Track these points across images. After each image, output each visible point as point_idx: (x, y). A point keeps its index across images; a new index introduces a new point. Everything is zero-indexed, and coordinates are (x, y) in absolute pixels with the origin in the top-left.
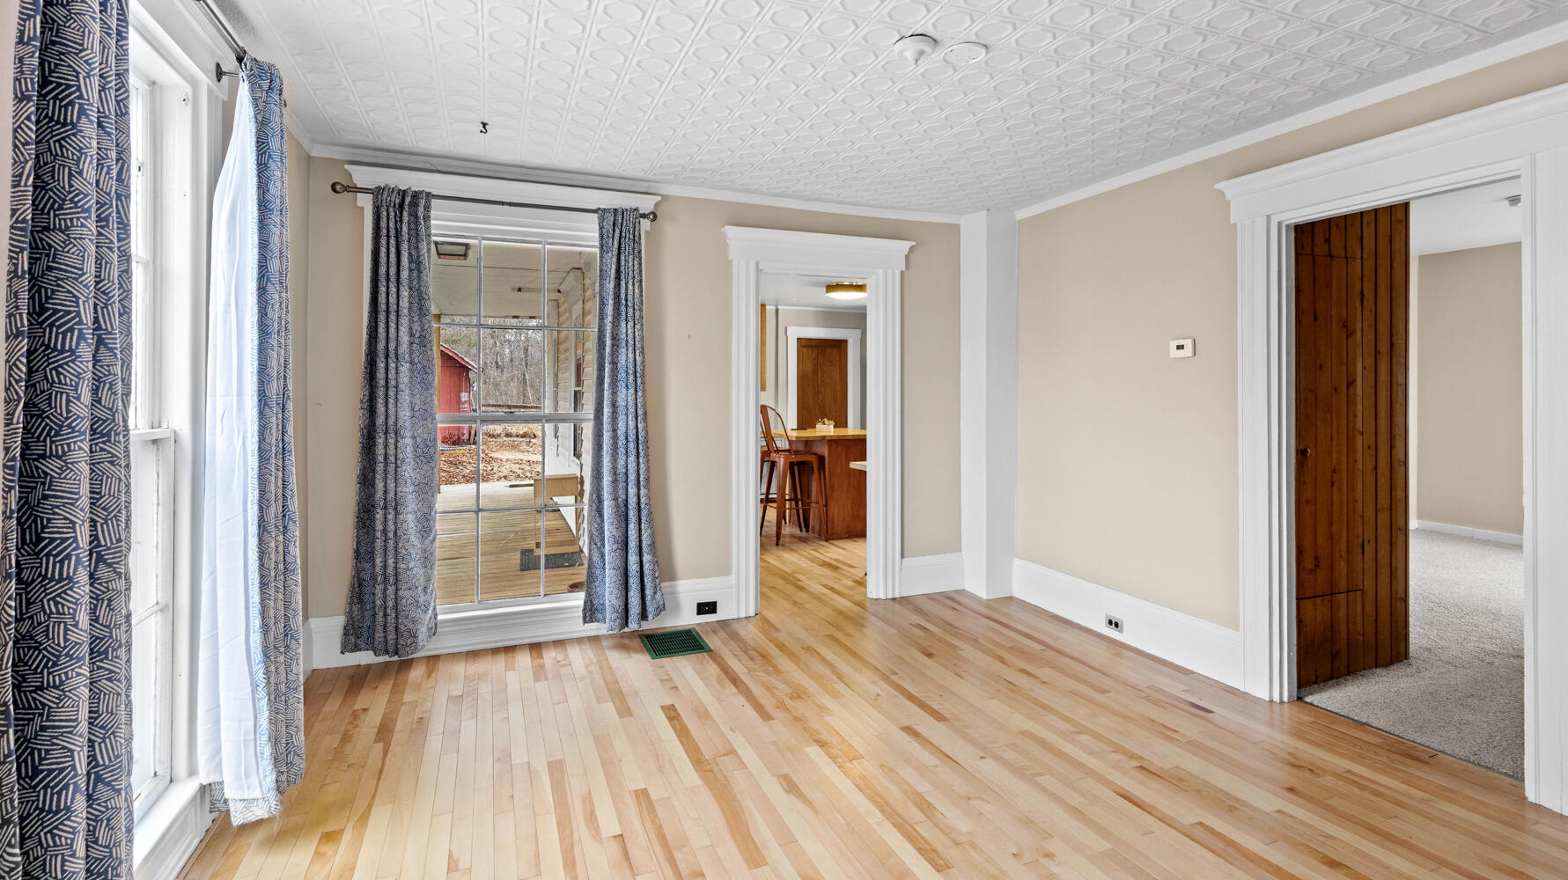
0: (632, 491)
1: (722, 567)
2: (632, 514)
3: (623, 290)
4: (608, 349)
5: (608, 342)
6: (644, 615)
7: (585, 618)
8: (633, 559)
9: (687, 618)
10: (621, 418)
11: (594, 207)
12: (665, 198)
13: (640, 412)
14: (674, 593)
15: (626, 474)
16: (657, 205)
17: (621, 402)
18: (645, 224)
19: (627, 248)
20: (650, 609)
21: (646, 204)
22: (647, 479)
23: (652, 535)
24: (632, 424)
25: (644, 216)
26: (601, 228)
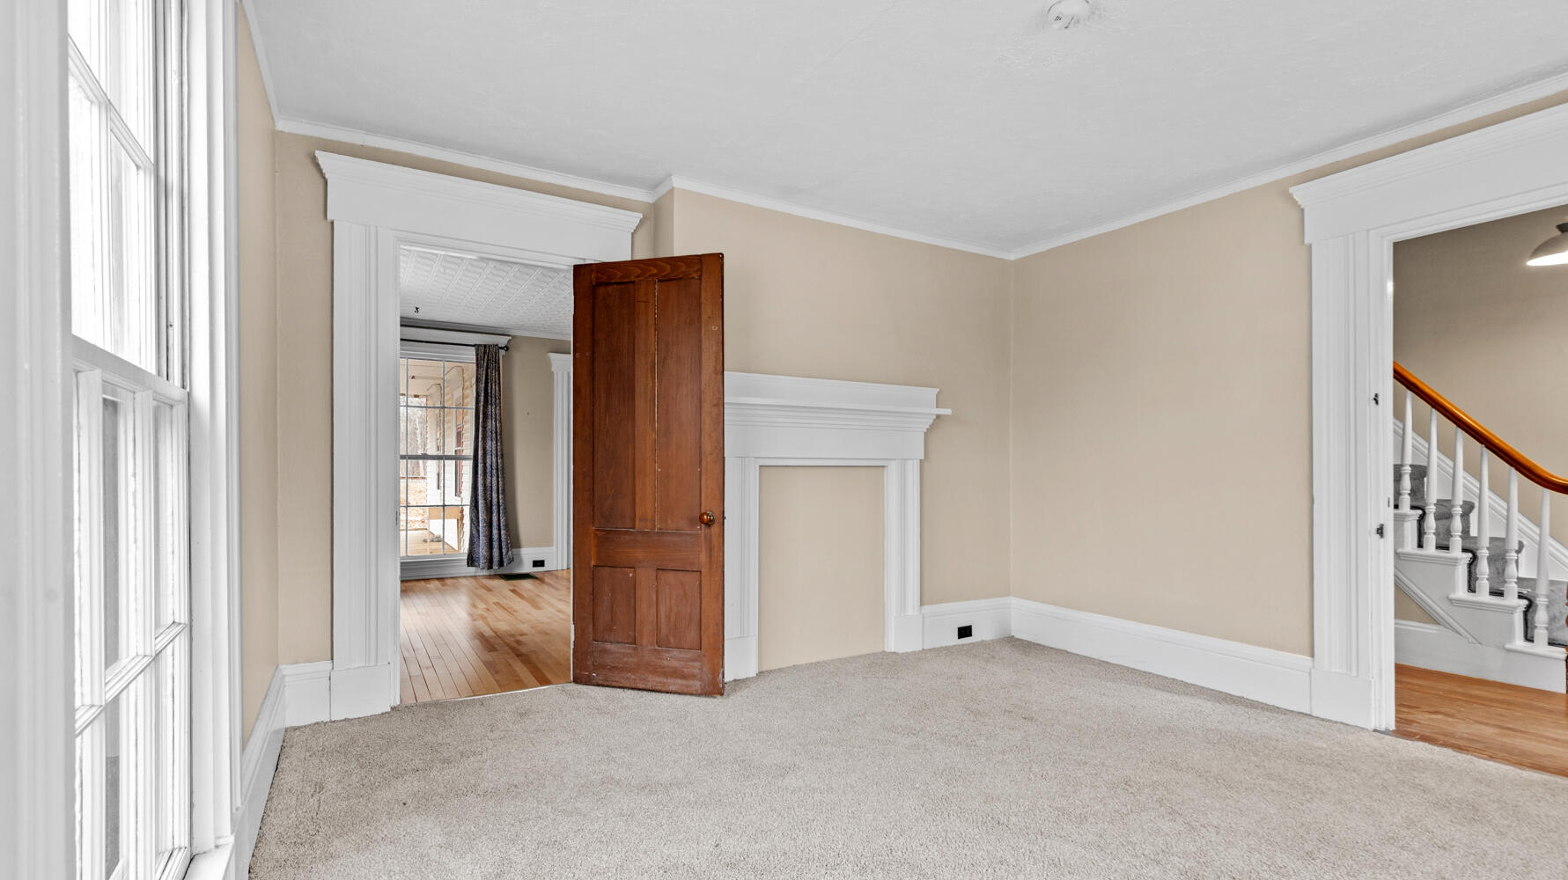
0: (494, 495)
1: (547, 542)
2: (494, 508)
3: (489, 388)
4: (481, 420)
5: (481, 416)
6: (501, 564)
7: (468, 564)
8: (495, 532)
9: (527, 568)
10: (488, 457)
11: (473, 344)
12: (514, 337)
13: (499, 454)
14: (520, 555)
15: (491, 487)
16: (509, 341)
17: (488, 448)
18: (502, 352)
19: (492, 366)
20: (505, 560)
21: (503, 341)
22: (503, 490)
23: (506, 520)
24: (494, 460)
25: (501, 348)
26: (477, 355)
